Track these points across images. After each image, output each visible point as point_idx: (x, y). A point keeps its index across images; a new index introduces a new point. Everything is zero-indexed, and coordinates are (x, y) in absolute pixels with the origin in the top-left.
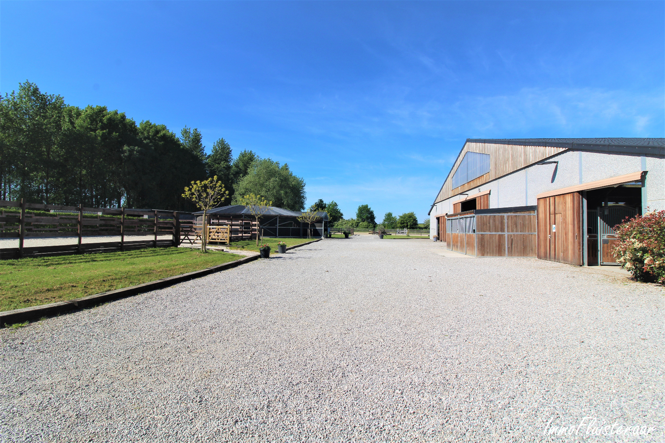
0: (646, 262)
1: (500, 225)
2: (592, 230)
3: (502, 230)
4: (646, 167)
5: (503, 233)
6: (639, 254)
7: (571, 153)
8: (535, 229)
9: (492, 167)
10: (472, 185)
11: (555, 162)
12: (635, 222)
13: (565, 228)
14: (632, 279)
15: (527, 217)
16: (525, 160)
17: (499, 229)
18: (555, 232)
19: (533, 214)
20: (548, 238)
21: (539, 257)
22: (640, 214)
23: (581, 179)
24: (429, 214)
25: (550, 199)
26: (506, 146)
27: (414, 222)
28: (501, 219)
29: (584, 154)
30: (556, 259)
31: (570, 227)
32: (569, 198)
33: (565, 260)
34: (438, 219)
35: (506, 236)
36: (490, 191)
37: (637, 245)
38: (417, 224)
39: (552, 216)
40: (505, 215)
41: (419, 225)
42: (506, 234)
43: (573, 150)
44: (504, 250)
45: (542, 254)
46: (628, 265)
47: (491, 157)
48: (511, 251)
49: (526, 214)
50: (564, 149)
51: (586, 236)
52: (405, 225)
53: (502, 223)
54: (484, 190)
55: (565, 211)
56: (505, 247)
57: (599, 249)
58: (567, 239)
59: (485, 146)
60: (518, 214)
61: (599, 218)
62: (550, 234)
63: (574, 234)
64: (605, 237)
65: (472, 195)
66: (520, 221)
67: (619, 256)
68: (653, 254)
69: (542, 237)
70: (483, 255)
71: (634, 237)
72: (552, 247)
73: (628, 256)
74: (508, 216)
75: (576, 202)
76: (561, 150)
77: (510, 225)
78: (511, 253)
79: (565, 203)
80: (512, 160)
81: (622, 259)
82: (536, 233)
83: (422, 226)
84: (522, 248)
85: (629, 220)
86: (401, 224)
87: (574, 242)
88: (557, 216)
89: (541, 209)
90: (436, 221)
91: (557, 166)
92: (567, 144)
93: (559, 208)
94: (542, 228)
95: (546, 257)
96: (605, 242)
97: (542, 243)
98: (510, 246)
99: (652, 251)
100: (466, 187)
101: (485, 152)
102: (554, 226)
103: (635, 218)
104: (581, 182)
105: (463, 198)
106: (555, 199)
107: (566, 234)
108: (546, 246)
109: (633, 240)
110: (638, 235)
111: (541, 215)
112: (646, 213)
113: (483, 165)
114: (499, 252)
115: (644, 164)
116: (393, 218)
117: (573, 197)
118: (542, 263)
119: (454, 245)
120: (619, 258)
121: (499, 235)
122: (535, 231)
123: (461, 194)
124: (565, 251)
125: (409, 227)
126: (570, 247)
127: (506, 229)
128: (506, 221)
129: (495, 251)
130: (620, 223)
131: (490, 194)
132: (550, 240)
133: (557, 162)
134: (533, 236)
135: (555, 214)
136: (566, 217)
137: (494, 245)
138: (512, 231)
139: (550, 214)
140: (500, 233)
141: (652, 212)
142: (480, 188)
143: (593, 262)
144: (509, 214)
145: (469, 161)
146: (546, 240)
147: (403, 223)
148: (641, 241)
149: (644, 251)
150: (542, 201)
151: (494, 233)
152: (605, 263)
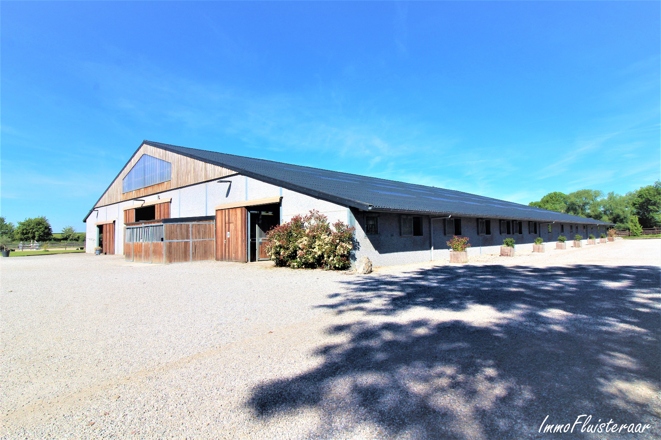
0: (281, 254)
1: (185, 234)
2: (253, 236)
3: (188, 238)
4: (282, 195)
5: (188, 240)
6: (278, 249)
7: (240, 176)
8: (213, 236)
9: (173, 176)
10: (150, 191)
11: (229, 182)
12: (276, 229)
13: (236, 235)
14: (275, 266)
15: (208, 226)
16: (206, 175)
17: (185, 237)
18: (229, 238)
19: (212, 223)
20: (224, 242)
21: (217, 259)
22: (279, 224)
23: (247, 197)
24: (85, 221)
25: (225, 211)
26: (189, 159)
27: (46, 231)
28: (187, 228)
29: (249, 178)
30: (230, 259)
31: (240, 233)
32: (239, 211)
33: (236, 260)
34: (101, 227)
35: (191, 242)
36: (171, 199)
37: (278, 244)
38: (51, 234)
39: (227, 225)
40: (190, 224)
41: (54, 236)
42: (191, 241)
43: (242, 175)
44: (189, 255)
45: (220, 257)
46: (273, 257)
47: (173, 166)
48: (195, 257)
49: (207, 223)
50: (236, 172)
51: (250, 240)
52: (30, 235)
53: (187, 231)
54: (164, 197)
55: (236, 221)
56: (190, 253)
57: (257, 248)
58: (237, 243)
59: (166, 153)
60: (201, 223)
61: (257, 225)
62: (225, 239)
63: (242, 238)
64: (261, 240)
65: (149, 201)
66: (202, 229)
67: (269, 251)
68: (284, 248)
69: (219, 242)
70: (171, 262)
71: (276, 239)
72: (227, 250)
73: (273, 251)
74: (193, 225)
75: (243, 215)
76: (234, 172)
77: (194, 232)
78: (195, 258)
79: (236, 215)
80: (193, 173)
81: (270, 254)
82: (215, 239)
83: (59, 237)
84: (203, 253)
85: (273, 228)
86: (23, 234)
87: (242, 244)
88: (231, 225)
89: (219, 219)
90: (97, 230)
91: (230, 184)
92: (238, 169)
93: (232, 219)
94: (219, 234)
95: (221, 258)
96: (261, 243)
97: (219, 247)
98: (194, 251)
99: (284, 247)
100: (142, 193)
101: (166, 159)
102: (228, 233)
103: (276, 227)
104: (246, 199)
105: (138, 204)
106: (229, 211)
107: (236, 239)
108: (223, 250)
109: (276, 241)
110: (278, 237)
111: (219, 224)
112: (282, 224)
113: (163, 172)
114: (185, 257)
115: (281, 191)
116: (7, 226)
117: (242, 210)
118: (220, 263)
119: (136, 256)
120: (268, 253)
121: (185, 242)
122: (213, 238)
123: (135, 199)
124: (236, 252)
125: (36, 238)
126: (240, 249)
127: (191, 237)
128: (190, 229)
129: (181, 257)
130: (269, 230)
131: (171, 202)
132: (225, 245)
133: (231, 182)
134: (212, 242)
135: (229, 223)
136: (237, 226)
137: (181, 252)
138: (196, 238)
139: (225, 223)
140: (186, 240)
141: (284, 223)
142: (159, 195)
143: (253, 259)
144: (194, 223)
145: (146, 164)
146: (222, 244)
147: (26, 233)
148: (279, 241)
149: (281, 247)
150: (219, 212)
151: (180, 241)
152: (260, 259)
